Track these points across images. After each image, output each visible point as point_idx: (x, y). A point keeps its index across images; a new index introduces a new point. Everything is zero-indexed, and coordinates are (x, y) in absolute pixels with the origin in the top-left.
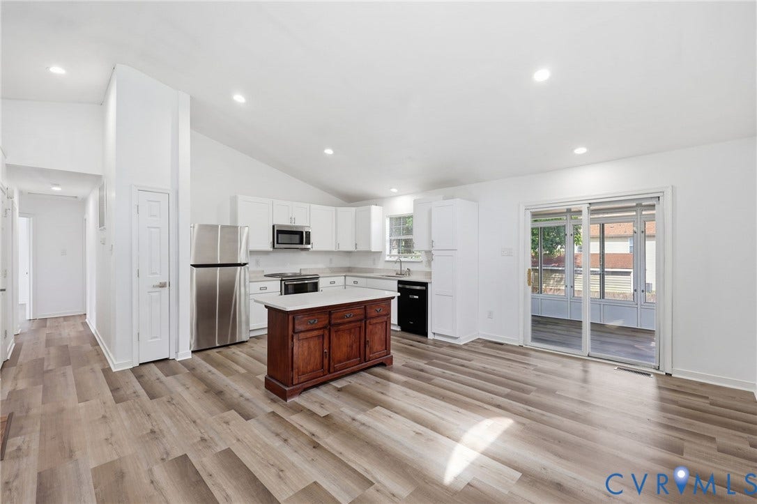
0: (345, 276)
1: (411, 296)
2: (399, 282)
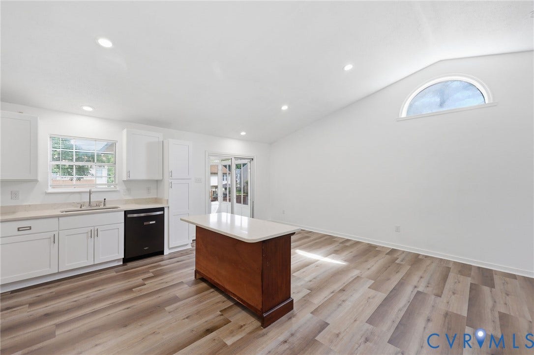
1: (145, 223)
2: (126, 213)
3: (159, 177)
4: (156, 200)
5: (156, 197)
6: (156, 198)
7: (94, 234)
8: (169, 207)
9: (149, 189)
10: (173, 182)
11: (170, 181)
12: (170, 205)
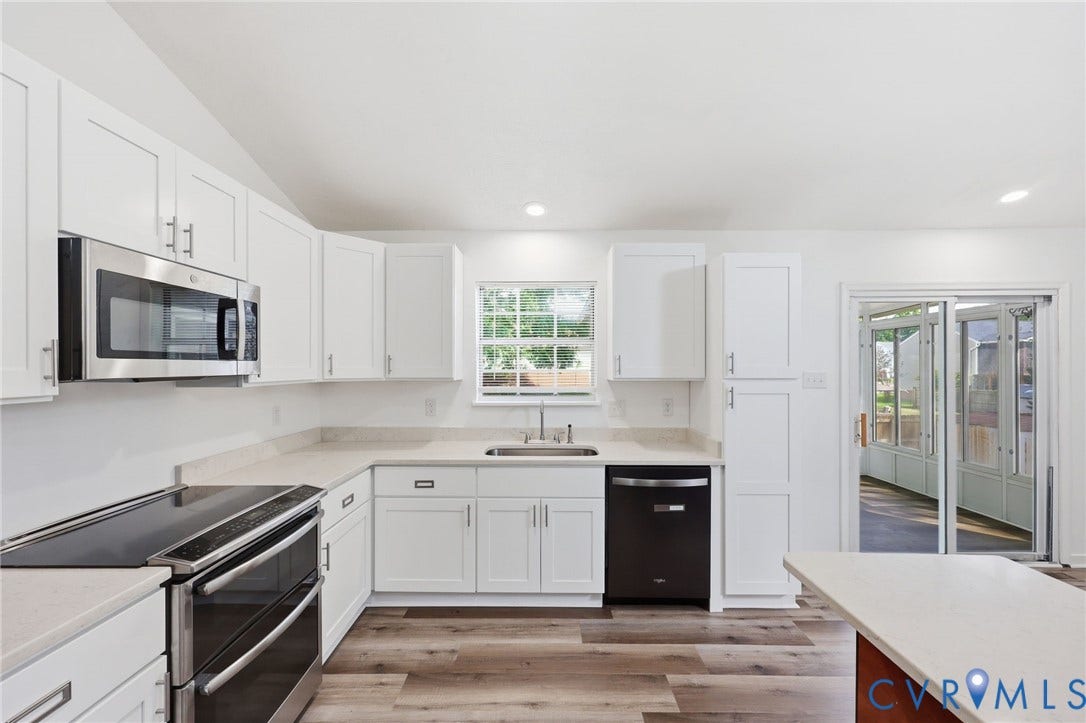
0: (372, 468)
1: (658, 508)
2: (611, 471)
3: (695, 374)
4: (687, 438)
5: (685, 426)
6: (686, 431)
7: (540, 517)
8: (723, 467)
9: (668, 405)
10: (738, 386)
11: (729, 385)
12: (727, 460)
